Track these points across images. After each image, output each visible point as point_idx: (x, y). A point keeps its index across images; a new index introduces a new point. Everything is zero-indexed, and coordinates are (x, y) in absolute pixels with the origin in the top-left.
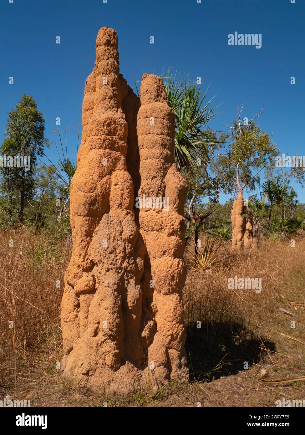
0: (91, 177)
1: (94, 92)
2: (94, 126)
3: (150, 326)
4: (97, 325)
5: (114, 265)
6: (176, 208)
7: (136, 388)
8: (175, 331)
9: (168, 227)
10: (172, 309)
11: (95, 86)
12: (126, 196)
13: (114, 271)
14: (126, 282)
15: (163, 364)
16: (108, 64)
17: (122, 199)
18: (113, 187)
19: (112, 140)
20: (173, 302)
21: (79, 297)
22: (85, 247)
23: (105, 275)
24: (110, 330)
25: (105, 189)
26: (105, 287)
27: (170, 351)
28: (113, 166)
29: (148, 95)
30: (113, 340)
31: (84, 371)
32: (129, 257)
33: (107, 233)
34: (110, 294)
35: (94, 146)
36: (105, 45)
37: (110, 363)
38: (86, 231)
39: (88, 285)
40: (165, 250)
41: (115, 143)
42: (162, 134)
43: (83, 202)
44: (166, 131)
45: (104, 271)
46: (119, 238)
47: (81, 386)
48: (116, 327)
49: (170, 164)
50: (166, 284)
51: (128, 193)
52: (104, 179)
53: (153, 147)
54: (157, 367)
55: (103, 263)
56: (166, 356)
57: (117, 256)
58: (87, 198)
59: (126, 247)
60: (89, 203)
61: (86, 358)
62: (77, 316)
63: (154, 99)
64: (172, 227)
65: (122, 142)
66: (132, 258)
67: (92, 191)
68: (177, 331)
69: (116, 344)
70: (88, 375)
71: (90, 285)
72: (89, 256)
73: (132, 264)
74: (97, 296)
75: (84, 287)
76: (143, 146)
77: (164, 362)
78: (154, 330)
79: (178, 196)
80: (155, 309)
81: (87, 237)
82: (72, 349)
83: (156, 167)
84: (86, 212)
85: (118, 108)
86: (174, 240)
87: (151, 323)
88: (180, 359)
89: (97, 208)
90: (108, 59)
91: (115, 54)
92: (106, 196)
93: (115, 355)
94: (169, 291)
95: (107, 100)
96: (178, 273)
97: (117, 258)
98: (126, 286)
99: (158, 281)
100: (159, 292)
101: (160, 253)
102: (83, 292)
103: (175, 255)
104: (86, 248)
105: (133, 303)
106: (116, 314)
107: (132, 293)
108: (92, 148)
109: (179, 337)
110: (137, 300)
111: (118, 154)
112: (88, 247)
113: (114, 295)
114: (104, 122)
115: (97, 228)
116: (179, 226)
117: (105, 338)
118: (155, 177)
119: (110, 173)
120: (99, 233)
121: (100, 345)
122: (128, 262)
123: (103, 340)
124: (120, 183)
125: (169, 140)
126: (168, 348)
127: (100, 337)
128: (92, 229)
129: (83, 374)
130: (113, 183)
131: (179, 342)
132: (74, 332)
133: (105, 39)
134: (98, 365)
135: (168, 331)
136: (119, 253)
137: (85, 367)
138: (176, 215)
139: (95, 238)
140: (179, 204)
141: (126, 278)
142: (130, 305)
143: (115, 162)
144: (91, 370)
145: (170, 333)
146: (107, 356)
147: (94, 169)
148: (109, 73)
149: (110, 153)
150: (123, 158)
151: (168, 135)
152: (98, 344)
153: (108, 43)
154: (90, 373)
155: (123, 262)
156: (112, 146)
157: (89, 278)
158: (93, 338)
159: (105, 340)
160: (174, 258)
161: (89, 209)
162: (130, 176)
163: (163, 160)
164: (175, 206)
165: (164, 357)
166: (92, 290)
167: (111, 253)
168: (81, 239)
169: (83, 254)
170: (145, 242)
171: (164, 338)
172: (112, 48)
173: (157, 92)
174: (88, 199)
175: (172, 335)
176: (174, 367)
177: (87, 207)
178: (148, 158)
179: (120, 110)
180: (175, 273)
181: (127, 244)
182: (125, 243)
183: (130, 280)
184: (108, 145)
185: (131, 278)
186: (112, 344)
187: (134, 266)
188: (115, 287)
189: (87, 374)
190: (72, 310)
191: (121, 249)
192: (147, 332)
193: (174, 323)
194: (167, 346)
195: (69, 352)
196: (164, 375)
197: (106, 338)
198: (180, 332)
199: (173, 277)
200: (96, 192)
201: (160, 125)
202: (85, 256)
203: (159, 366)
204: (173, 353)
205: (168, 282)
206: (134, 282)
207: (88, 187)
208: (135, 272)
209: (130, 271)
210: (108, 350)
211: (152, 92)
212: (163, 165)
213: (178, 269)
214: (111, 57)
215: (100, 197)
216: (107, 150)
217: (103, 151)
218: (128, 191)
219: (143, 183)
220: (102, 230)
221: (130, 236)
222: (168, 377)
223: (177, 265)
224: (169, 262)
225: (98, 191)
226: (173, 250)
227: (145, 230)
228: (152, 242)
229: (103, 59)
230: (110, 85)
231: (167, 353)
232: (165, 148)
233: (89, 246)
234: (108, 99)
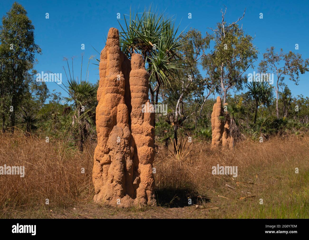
0: (108, 108)
1: (106, 60)
2: (108, 82)
3: (137, 179)
4: (112, 178)
5: (120, 150)
6: (149, 122)
7: (131, 206)
8: (149, 181)
9: (145, 132)
10: (148, 171)
11: (107, 56)
12: (125, 117)
13: (120, 153)
14: (126, 158)
15: (144, 197)
16: (114, 49)
17: (123, 118)
18: (118, 112)
19: (117, 89)
20: (148, 168)
21: (103, 166)
22: (105, 142)
23: (116, 154)
24: (119, 179)
25: (115, 113)
26: (116, 160)
27: (147, 191)
28: (118, 102)
29: (135, 65)
30: (120, 184)
31: (108, 198)
32: (127, 147)
33: (116, 135)
34: (119, 163)
36: (113, 38)
37: (119, 194)
38: (106, 134)
39: (107, 160)
40: (144, 143)
41: (119, 90)
42: (142, 86)
43: (104, 120)
44: (144, 84)
45: (115, 153)
46: (122, 138)
47: (106, 205)
48: (122, 177)
49: (146, 100)
50: (145, 159)
51: (126, 115)
52: (114, 108)
53: (138, 92)
55: (115, 149)
56: (145, 193)
57: (121, 146)
58: (106, 118)
59: (126, 142)
60: (107, 121)
61: (108, 192)
62: (102, 175)
63: (138, 67)
64: (147, 132)
65: (122, 89)
66: (128, 147)
67: (108, 115)
68: (150, 181)
69: (122, 186)
70: (109, 200)
71: (108, 160)
72: (107, 146)
73: (128, 150)
74: (112, 165)
75: (106, 161)
76: (133, 91)
77: (144, 196)
78: (139, 181)
79: (150, 116)
80: (140, 172)
81: (106, 137)
82: (100, 191)
83: (140, 102)
84: (106, 125)
85: (120, 71)
86: (148, 138)
87: (137, 178)
88: (152, 195)
89: (111, 123)
91: (118, 43)
92: (115, 117)
93: (122, 191)
94: (146, 162)
95: (114, 68)
96: (150, 154)
97: (121, 147)
98: (126, 160)
99: (141, 158)
100: (141, 163)
101: (142, 145)
102: (105, 164)
103: (149, 145)
104: (106, 142)
105: (129, 168)
106: (122, 172)
107: (129, 163)
108: (108, 93)
109: (151, 184)
110: (131, 166)
111: (120, 95)
112: (107, 142)
113: (120, 163)
114: (114, 80)
115: (111, 133)
116: (151, 131)
117: (116, 183)
118: (139, 107)
119: (117, 105)
120: (112, 135)
121: (114, 187)
122: (126, 149)
123: (116, 184)
124: (121, 110)
125: (146, 89)
126: (146, 190)
127: (114, 183)
128: (109, 133)
129: (107, 199)
130: (118, 110)
131: (151, 187)
132: (101, 183)
133: (113, 35)
134: (114, 195)
135: (146, 181)
136: (122, 144)
137: (108, 196)
138: (150, 126)
139: (110, 137)
140: (151, 121)
141: (126, 156)
142: (128, 169)
143: (119, 99)
144: (111, 198)
145: (147, 182)
146: (118, 191)
147: (109, 103)
148: (115, 54)
149: (117, 95)
150: (123, 97)
151: (145, 86)
152: (113, 186)
153: (114, 37)
154: (110, 199)
155: (124, 149)
156: (117, 92)
157: (107, 157)
158: (111, 184)
159: (117, 184)
160: (148, 147)
161: (107, 124)
162: (126, 106)
163: (143, 99)
164: (149, 121)
165: (144, 193)
166: (109, 163)
167: (118, 144)
168: (103, 138)
169: (104, 145)
170: (134, 139)
171: (144, 185)
172: (116, 39)
173: (140, 63)
174: (107, 119)
175: (148, 183)
176: (149, 199)
177: (106, 123)
178: (135, 97)
179: (121, 72)
180: (149, 154)
181: (126, 140)
182: (125, 140)
183: (127, 157)
184: (115, 91)
185: (128, 156)
186: (120, 186)
187: (129, 150)
188: (121, 160)
189: (109, 199)
190: (99, 172)
191: (123, 142)
192: (136, 182)
193: (148, 177)
194: (146, 189)
195: (98, 193)
196: (144, 202)
197: (117, 183)
198: (151, 182)
199: (148, 155)
200: (110, 115)
201: (141, 81)
202: (105, 146)
203: (142, 198)
204: (149, 192)
205: (145, 158)
206: (129, 158)
207: (106, 113)
208: (130, 154)
209: (127, 153)
210: (118, 189)
211: (137, 64)
212: (143, 101)
213: (150, 152)
214: (116, 45)
215: (112, 118)
216: (115, 94)
217: (113, 94)
218: (126, 114)
219: (133, 110)
220: (113, 133)
221: (127, 136)
222: (146, 203)
223: (150, 150)
224: (146, 148)
225: (111, 114)
226: (148, 143)
227: (134, 133)
228: (138, 139)
229: (112, 46)
230: (116, 60)
231: (145, 192)
232: (144, 93)
233: (107, 141)
234: (115, 67)
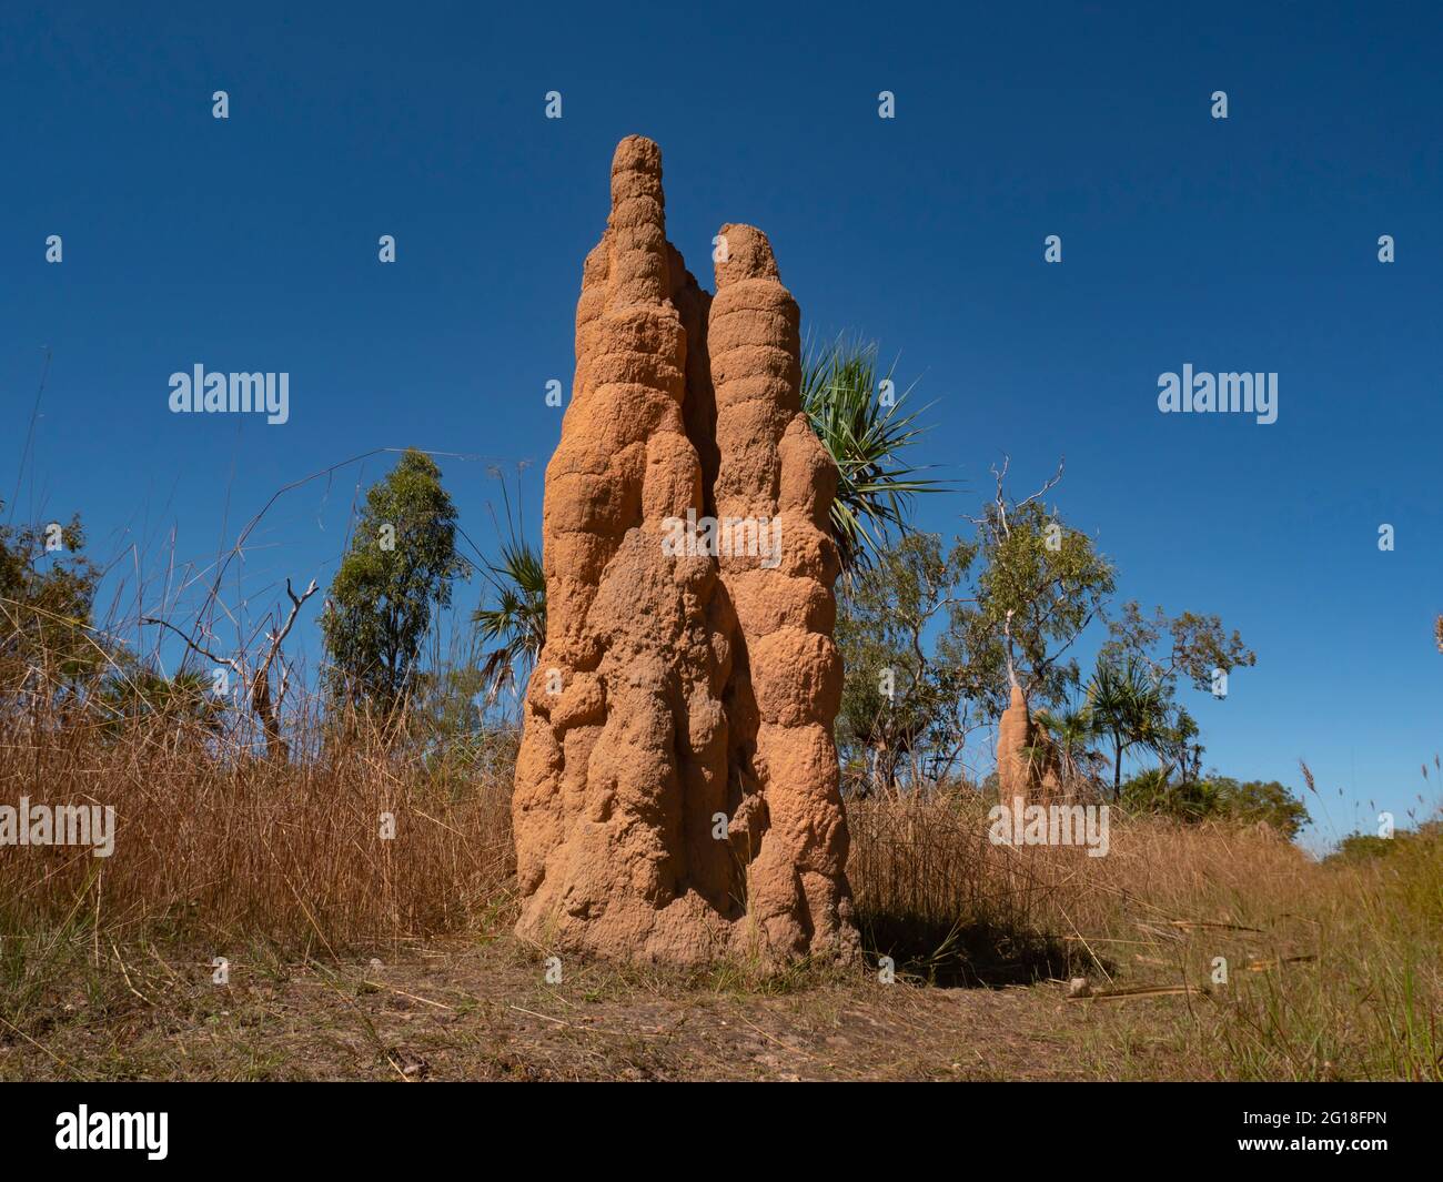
0: (598, 442)
1: (605, 281)
2: (606, 332)
3: (750, 807)
4: (609, 792)
5: (655, 639)
6: (808, 512)
7: (716, 957)
8: (818, 818)
9: (789, 554)
10: (809, 761)
11: (608, 267)
12: (681, 486)
13: (654, 651)
14: (685, 687)
15: (789, 908)
16: (639, 206)
17: (673, 493)
18: (651, 468)
19: (648, 362)
20: (810, 746)
21: (563, 741)
22: (580, 607)
23: (631, 661)
24: (646, 792)
25: (632, 470)
26: (632, 686)
27: (807, 878)
28: (650, 422)
29: (735, 265)
30: (652, 825)
31: (576, 906)
32: (692, 627)
33: (635, 568)
34: (643, 701)
35: (604, 378)
36: (633, 168)
37: (645, 884)
38: (583, 567)
39: (588, 701)
40: (784, 610)
41: (655, 370)
42: (768, 344)
43: (576, 496)
44: (779, 338)
45: (628, 652)
46: (666, 580)
47: (567, 945)
48: (661, 783)
49: (789, 413)
50: (789, 696)
51: (689, 480)
52: (630, 449)
53: (747, 375)
54: (773, 916)
55: (627, 633)
56: (796, 888)
57: (661, 621)
58: (588, 486)
59: (685, 601)
60: (592, 499)
61: (583, 872)
62: (556, 790)
63: (748, 273)
64: (800, 554)
65: (671, 368)
66: (700, 629)
67: (599, 470)
68: (824, 819)
69: (660, 835)
70: (587, 917)
71: (593, 701)
72: (591, 628)
73: (702, 643)
74: (611, 725)
75: (578, 706)
76: (723, 376)
77: (790, 903)
78: (761, 819)
79: (811, 482)
80: (764, 771)
81: (585, 585)
82: (541, 876)
83: (757, 418)
84: (585, 520)
85: (663, 298)
86: (806, 585)
87: (749, 800)
88: (836, 901)
89: (612, 513)
90: (639, 196)
91: (655, 189)
92: (632, 486)
93: (659, 864)
94: (798, 715)
95: (636, 280)
96: (819, 667)
97: (663, 624)
98: (685, 696)
99: (769, 691)
100: (771, 723)
101: (772, 621)
102: (574, 722)
103: (812, 624)
104: (584, 609)
105: (705, 736)
106: (660, 751)
107: (701, 714)
108: (601, 383)
109: (828, 835)
110: (715, 730)
111: (663, 395)
112: (587, 608)
113: (654, 705)
114: (630, 322)
115: (610, 564)
116: (818, 552)
117: (629, 819)
118: (754, 441)
119: (643, 437)
120: (617, 571)
121: (619, 840)
122: (690, 638)
123: (625, 826)
124: (667, 458)
125: (786, 358)
126: (800, 869)
127: (620, 819)
128: (599, 564)
129: (572, 913)
130: (650, 459)
131: (830, 852)
132: (550, 830)
133: (633, 157)
134: (613, 892)
135: (799, 819)
136: (668, 614)
137: (580, 895)
138: (811, 528)
139: (606, 585)
140: (815, 503)
141: (685, 676)
142: (695, 742)
143: (657, 411)
144: (594, 903)
145: (803, 823)
146: (638, 865)
147: (604, 425)
148: (642, 225)
149: (644, 392)
150: (674, 406)
151: (783, 346)
152: (612, 837)
153: (639, 166)
154: (592, 912)
155: (676, 636)
156: (647, 377)
157: (589, 685)
158: (602, 824)
159: (631, 824)
160: (809, 632)
161: (592, 514)
162: (691, 447)
163: (772, 403)
164: (806, 508)
165: (790, 889)
166: (596, 715)
167: (646, 612)
168: (571, 589)
169: (575, 626)
170: (732, 599)
171: (789, 840)
172: (648, 176)
173: (755, 257)
174: (590, 489)
175: (810, 828)
176: (820, 922)
177: (587, 509)
178: (736, 400)
179: (667, 303)
180: (811, 668)
181: (686, 595)
182: (682, 593)
183: (695, 684)
184: (639, 373)
185: (699, 679)
186: (650, 835)
187: (704, 649)
188: (657, 687)
189: (582, 912)
190: (544, 773)
191: (671, 603)
192: (744, 822)
193: (813, 797)
194: (798, 863)
195: (535, 886)
196: (792, 940)
197: (633, 819)
198: (830, 822)
199: (808, 676)
200: (608, 473)
201: (764, 325)
202: (579, 630)
203: (777, 915)
204: (815, 882)
205: (793, 692)
206: (706, 689)
207: (589, 461)
208: (708, 665)
209: (695, 661)
210: (639, 850)
211: (742, 258)
212: (773, 413)
213: (818, 656)
214: (647, 194)
215: (619, 487)
216: (636, 385)
217: (627, 386)
218: (688, 475)
219: (727, 459)
220: (622, 570)
221: (694, 573)
222: (802, 946)
223: (815, 648)
224: (797, 639)
225: (615, 471)
226: (805, 609)
227: (732, 573)
228: (750, 597)
229: (628, 197)
230: (644, 247)
231: (797, 879)
232: (776, 376)
233: (589, 605)
234: (640, 277)
